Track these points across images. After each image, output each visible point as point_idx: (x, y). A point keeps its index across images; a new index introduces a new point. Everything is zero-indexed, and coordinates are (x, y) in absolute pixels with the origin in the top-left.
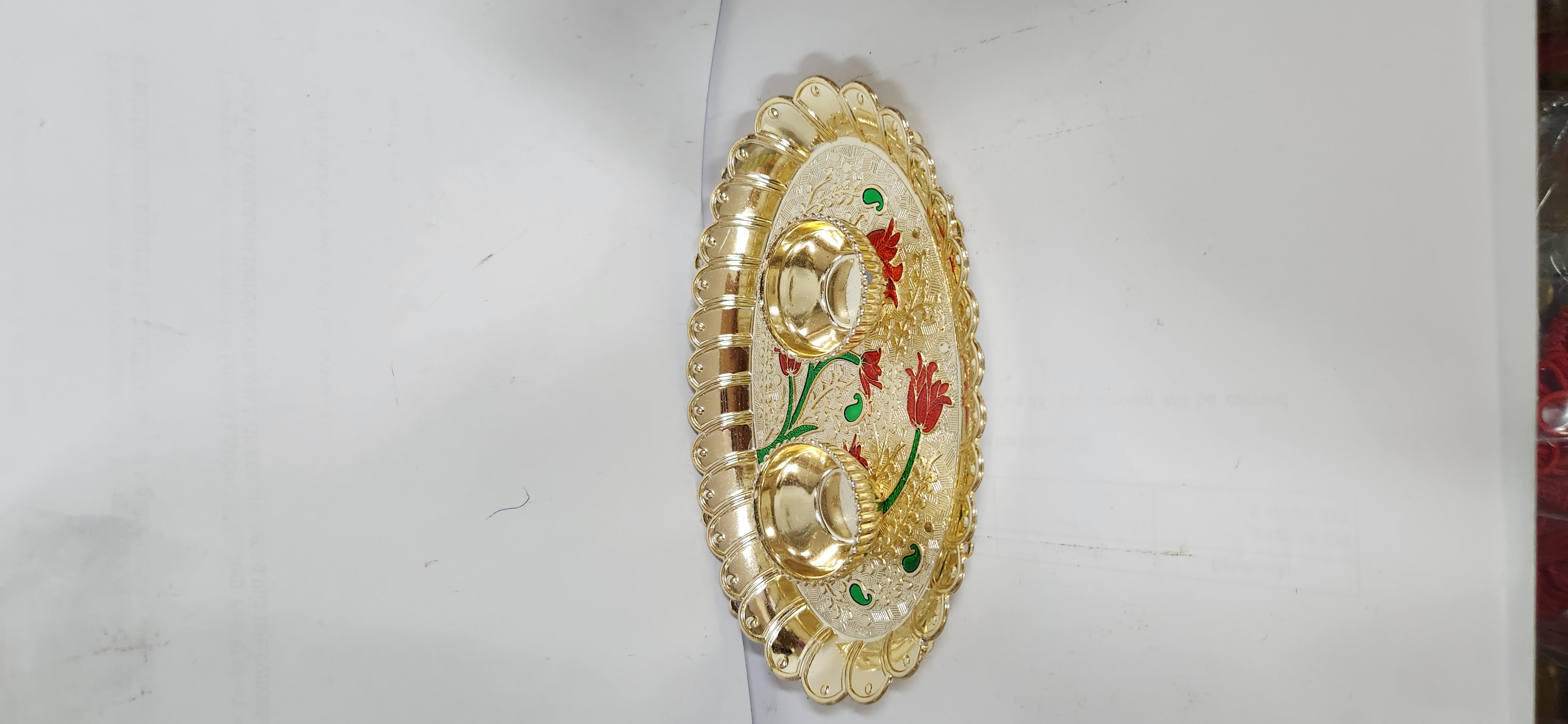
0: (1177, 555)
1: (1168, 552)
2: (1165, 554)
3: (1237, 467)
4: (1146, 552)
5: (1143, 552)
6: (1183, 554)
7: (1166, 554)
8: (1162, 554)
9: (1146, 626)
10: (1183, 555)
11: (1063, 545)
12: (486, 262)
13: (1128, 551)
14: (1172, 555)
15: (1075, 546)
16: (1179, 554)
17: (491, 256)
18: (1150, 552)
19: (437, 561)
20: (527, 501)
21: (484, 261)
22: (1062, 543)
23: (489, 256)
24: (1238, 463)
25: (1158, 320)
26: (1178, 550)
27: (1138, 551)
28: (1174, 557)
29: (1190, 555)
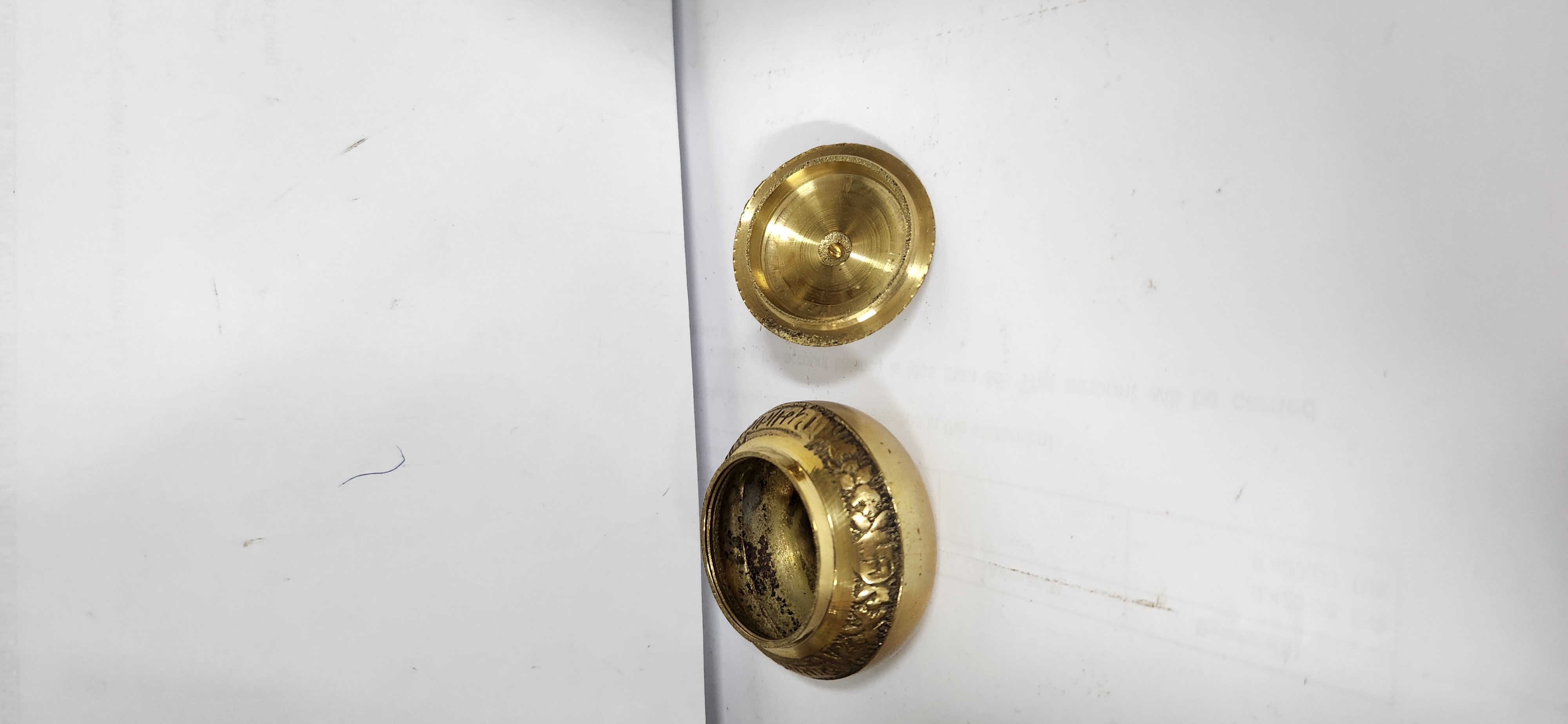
0: (1153, 606)
1: (1142, 600)
2: (1137, 602)
3: (1238, 496)
4: (1113, 597)
5: (1110, 596)
6: (1159, 605)
7: (1139, 602)
8: (1133, 601)
9: (1108, 693)
10: (1160, 607)
11: (1014, 570)
13: (1092, 591)
14: (1147, 605)
15: (1028, 574)
16: (1155, 605)
17: (362, 141)
18: (1118, 596)
19: (260, 539)
20: (400, 465)
21: (351, 147)
22: (1014, 568)
23: (360, 141)
24: (1241, 491)
25: (1151, 282)
26: (1154, 600)
27: (1104, 593)
28: (1149, 609)
29: (1169, 610)
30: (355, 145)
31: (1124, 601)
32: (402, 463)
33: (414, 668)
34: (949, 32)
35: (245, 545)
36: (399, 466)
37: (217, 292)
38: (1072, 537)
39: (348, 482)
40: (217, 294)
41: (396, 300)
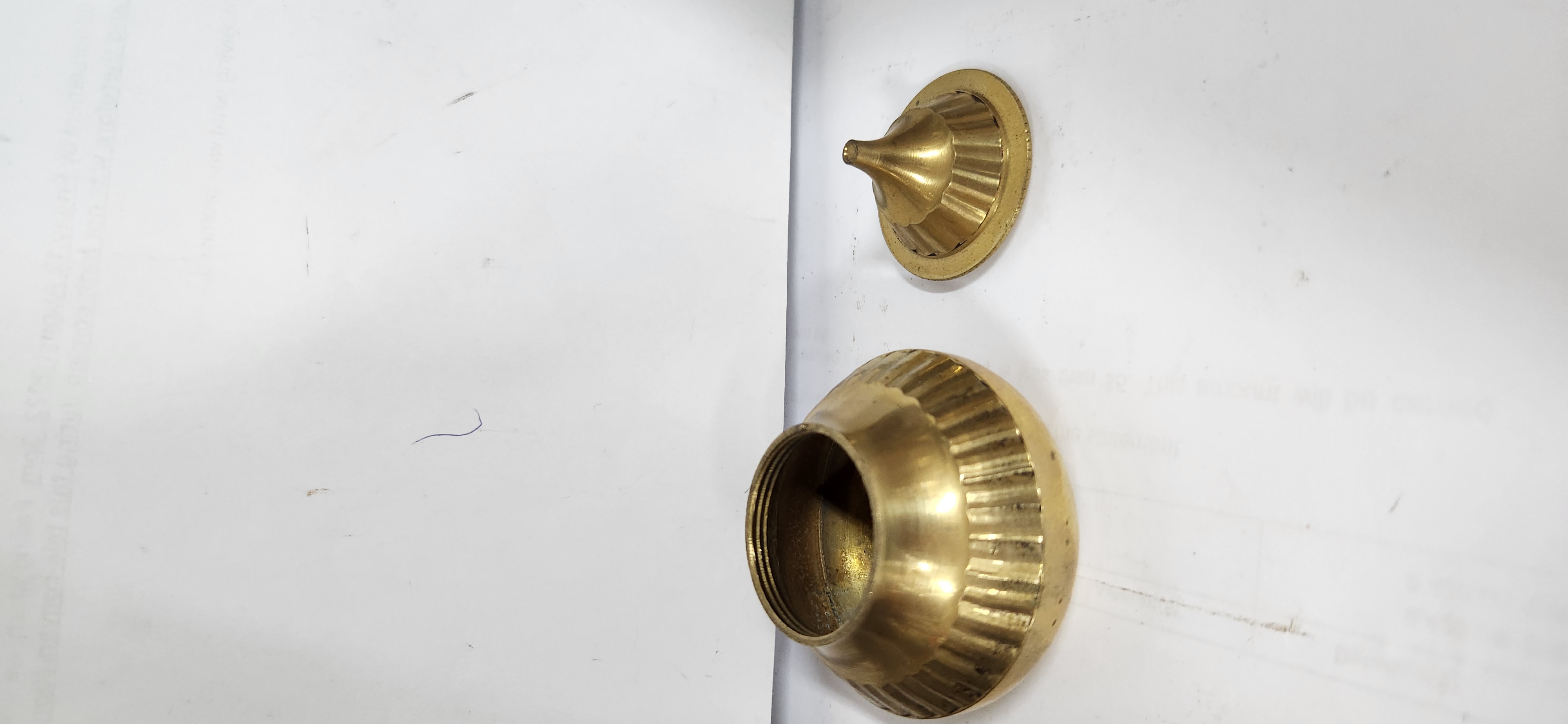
0: (1285, 630)
1: (1272, 624)
2: (1267, 626)
5: (1235, 619)
6: (1292, 629)
7: (1269, 626)
8: (1262, 625)
10: (1293, 632)
12: (462, 101)
13: (1214, 613)
14: (1278, 629)
15: (1141, 594)
16: (1288, 629)
17: (470, 94)
18: (1245, 620)
19: (325, 489)
20: (476, 429)
21: (459, 99)
22: (1124, 587)
23: (468, 94)
24: (1396, 503)
25: (1303, 274)
26: (1287, 624)
27: (1228, 615)
28: (1279, 634)
29: (1304, 634)
30: (463, 98)
31: (1252, 624)
32: (479, 427)
33: (470, 646)
35: (309, 494)
36: (474, 431)
37: (308, 231)
38: (1194, 553)
39: (421, 441)
40: (308, 233)
41: (489, 259)
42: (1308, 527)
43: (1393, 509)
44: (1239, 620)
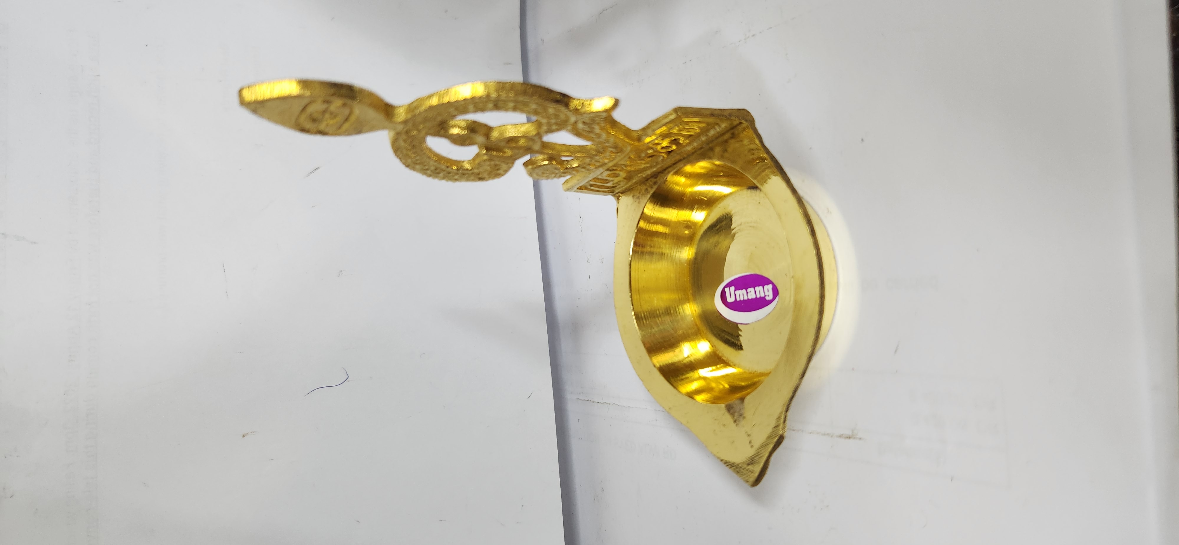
0: (850, 438)
1: (842, 435)
2: (840, 437)
5: (822, 435)
6: (854, 437)
8: (837, 436)
9: (827, 506)
12: (311, 175)
13: (811, 433)
14: (847, 438)
16: (851, 436)
17: (319, 168)
18: (828, 434)
19: (253, 432)
21: (310, 173)
23: (317, 169)
24: (897, 347)
26: (849, 433)
28: (847, 440)
29: (860, 439)
30: (313, 172)
31: (832, 437)
32: (347, 379)
33: (358, 521)
34: (691, 60)
35: (244, 436)
36: (344, 382)
37: (225, 270)
39: (311, 393)
40: (225, 272)
41: (341, 271)
42: (853, 369)
43: (896, 351)
44: (824, 435)
